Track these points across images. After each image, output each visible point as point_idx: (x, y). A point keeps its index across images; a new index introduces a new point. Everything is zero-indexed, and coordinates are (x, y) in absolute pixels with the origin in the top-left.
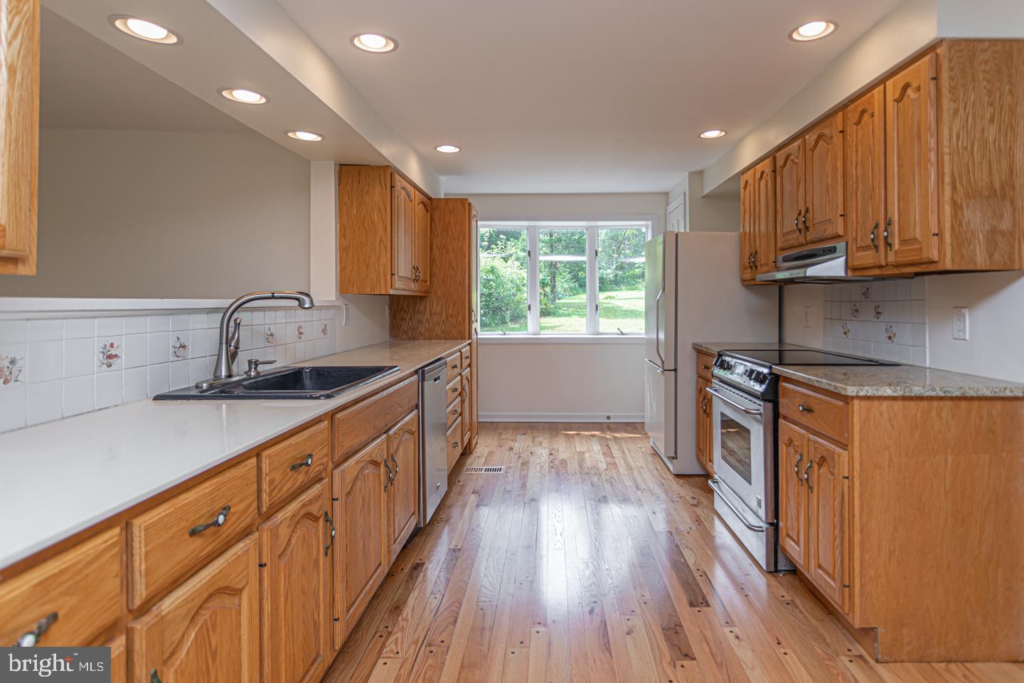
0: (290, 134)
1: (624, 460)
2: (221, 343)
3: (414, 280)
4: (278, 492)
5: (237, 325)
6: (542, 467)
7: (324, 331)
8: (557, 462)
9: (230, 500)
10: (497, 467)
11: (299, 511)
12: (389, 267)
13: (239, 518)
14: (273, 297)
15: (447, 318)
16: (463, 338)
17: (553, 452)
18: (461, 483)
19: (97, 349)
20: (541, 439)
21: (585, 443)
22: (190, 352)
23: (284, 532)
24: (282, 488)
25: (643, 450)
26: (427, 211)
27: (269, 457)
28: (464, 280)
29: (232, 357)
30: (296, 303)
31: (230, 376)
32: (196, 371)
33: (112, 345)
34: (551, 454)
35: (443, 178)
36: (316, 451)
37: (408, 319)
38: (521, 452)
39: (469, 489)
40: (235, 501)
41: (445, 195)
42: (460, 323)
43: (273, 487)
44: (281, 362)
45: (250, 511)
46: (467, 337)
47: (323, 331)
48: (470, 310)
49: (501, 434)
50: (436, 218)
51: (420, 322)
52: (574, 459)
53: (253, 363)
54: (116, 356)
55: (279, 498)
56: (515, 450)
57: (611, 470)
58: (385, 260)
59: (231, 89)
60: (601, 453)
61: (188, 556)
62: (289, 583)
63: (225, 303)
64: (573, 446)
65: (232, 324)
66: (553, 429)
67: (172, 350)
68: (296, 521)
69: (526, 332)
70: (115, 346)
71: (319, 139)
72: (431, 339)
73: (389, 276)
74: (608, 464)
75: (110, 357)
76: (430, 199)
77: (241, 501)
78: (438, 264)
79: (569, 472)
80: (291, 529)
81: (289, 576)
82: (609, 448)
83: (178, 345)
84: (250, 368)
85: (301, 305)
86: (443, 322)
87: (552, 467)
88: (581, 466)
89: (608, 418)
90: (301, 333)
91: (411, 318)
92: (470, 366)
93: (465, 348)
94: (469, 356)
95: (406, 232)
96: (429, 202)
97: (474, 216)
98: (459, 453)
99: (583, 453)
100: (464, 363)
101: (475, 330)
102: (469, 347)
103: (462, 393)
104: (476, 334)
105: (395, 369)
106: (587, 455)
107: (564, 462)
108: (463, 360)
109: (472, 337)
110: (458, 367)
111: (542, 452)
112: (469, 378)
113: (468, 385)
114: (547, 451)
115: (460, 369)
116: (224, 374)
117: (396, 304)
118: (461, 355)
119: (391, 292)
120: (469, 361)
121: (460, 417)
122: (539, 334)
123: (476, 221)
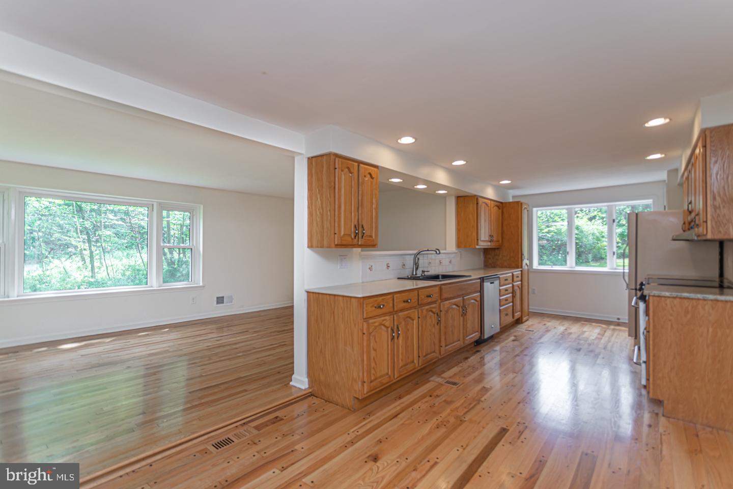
0: (436, 192)
1: (609, 338)
2: (414, 265)
3: (491, 241)
5: (418, 259)
6: (556, 333)
7: (450, 262)
8: (566, 333)
12: (476, 237)
14: (428, 250)
15: (510, 258)
16: (518, 268)
17: (567, 329)
19: (386, 264)
21: (592, 328)
22: (407, 266)
23: (424, 312)
24: (424, 300)
26: (499, 209)
27: (420, 292)
28: (518, 240)
29: (417, 269)
30: (435, 252)
31: (416, 274)
32: (407, 272)
33: (388, 264)
35: (511, 192)
37: (491, 258)
38: (550, 326)
39: (513, 334)
40: (412, 299)
41: (513, 200)
42: (517, 260)
44: (433, 272)
46: (520, 267)
48: (522, 254)
50: (505, 212)
51: (497, 259)
52: (577, 333)
53: (423, 272)
56: (546, 325)
57: (596, 340)
58: (474, 234)
60: (597, 333)
61: (403, 306)
63: (415, 252)
64: (582, 328)
65: (417, 259)
67: (401, 266)
68: (427, 311)
69: (566, 267)
71: (447, 192)
73: (476, 240)
74: (597, 338)
75: (388, 267)
76: (501, 203)
78: (506, 233)
79: (569, 337)
82: (605, 332)
83: (403, 264)
86: (508, 260)
89: (619, 319)
90: (441, 263)
91: (493, 257)
92: (521, 281)
93: (517, 272)
94: (520, 276)
95: (485, 221)
96: (501, 204)
97: (525, 208)
98: (509, 319)
99: (586, 332)
100: (515, 279)
101: (526, 264)
102: (520, 272)
103: (513, 292)
104: (528, 266)
105: (470, 276)
106: (587, 333)
107: (571, 333)
108: (515, 278)
109: (523, 267)
110: (510, 280)
111: (561, 328)
112: (520, 287)
113: (519, 290)
114: (564, 328)
115: (511, 281)
116: (414, 273)
117: (486, 251)
118: (513, 275)
119: (477, 247)
120: (520, 279)
121: (511, 304)
122: (574, 268)
123: (528, 211)
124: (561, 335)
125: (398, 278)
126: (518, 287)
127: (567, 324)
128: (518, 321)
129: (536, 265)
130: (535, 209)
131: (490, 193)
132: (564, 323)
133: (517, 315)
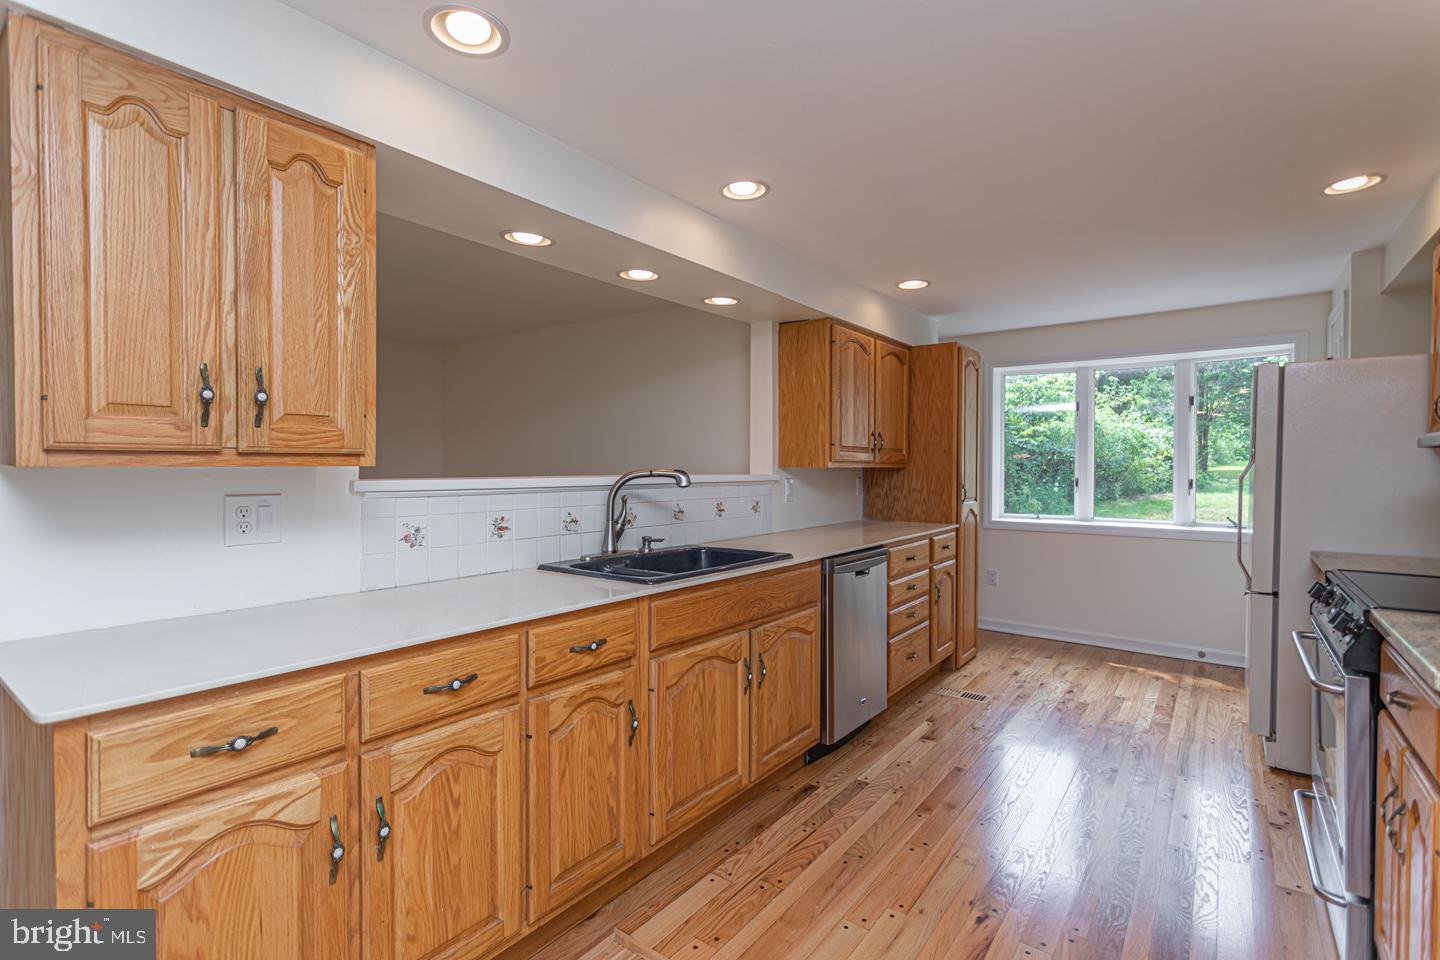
0: (706, 301)
1: (1188, 724)
2: (608, 520)
3: (873, 450)
4: (550, 671)
5: (624, 502)
6: (1044, 706)
7: (755, 508)
8: (1071, 705)
9: (479, 670)
10: (980, 694)
11: (584, 693)
12: (828, 437)
13: (490, 688)
14: (651, 475)
15: (928, 494)
16: (948, 522)
17: (1075, 690)
18: (920, 705)
19: (490, 521)
20: (1068, 668)
21: (1137, 684)
22: (583, 526)
23: (557, 712)
24: (556, 667)
25: (1237, 715)
26: (902, 363)
27: (537, 636)
28: (951, 447)
29: (618, 535)
30: (674, 481)
31: (614, 552)
32: (588, 544)
33: (503, 519)
34: (1070, 692)
35: (934, 320)
36: (612, 637)
37: (882, 495)
38: (1028, 680)
39: (927, 714)
40: (485, 671)
41: (940, 339)
42: (945, 502)
43: (541, 665)
45: (506, 683)
46: (953, 519)
47: (753, 508)
48: (959, 486)
49: (1014, 651)
50: (917, 372)
51: (897, 499)
52: (1101, 705)
53: (647, 540)
54: (506, 528)
55: (551, 677)
56: (1020, 676)
57: (1154, 734)
58: (823, 428)
59: (627, 270)
60: (1153, 706)
61: (423, 710)
62: (567, 760)
63: (611, 480)
64: (1113, 687)
65: (618, 500)
66: (1097, 656)
67: (563, 524)
68: (576, 703)
69: (1071, 516)
70: (506, 518)
71: (735, 302)
72: (909, 520)
73: (827, 447)
74: (1154, 723)
75: (501, 529)
76: (909, 348)
77: (492, 672)
78: (918, 428)
79: (1081, 722)
80: (568, 710)
81: (567, 754)
82: (1174, 701)
83: (569, 520)
84: (644, 545)
85: (678, 484)
86: (924, 500)
87: (1060, 710)
88: (1106, 717)
89: (1202, 654)
90: (721, 510)
91: (886, 494)
92: (957, 556)
93: (944, 534)
94: (952, 544)
95: (857, 393)
96: (907, 352)
97: (969, 363)
98: (922, 666)
99: (1124, 699)
100: (938, 553)
101: (972, 511)
102: (954, 533)
103: (933, 590)
104: (975, 517)
105: (788, 556)
106: (1127, 704)
107: (1083, 706)
108: (937, 549)
109: (963, 520)
110: (922, 558)
111: (1058, 687)
112: (953, 574)
113: (949, 580)
114: (1067, 686)
115: (927, 561)
116: (610, 549)
117: (870, 477)
118: (931, 540)
119: (830, 465)
120: (952, 551)
121: (927, 623)
122: (1092, 520)
123: (977, 370)
124: (1058, 715)
125: (542, 568)
126: (949, 574)
127: (1072, 670)
128: (947, 666)
129: (998, 512)
130: (997, 371)
131: (872, 316)
132: (1063, 668)
133: (943, 651)
